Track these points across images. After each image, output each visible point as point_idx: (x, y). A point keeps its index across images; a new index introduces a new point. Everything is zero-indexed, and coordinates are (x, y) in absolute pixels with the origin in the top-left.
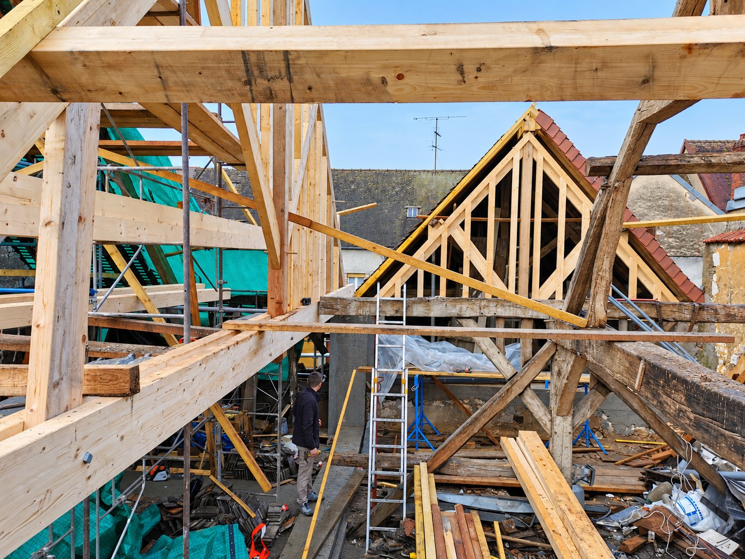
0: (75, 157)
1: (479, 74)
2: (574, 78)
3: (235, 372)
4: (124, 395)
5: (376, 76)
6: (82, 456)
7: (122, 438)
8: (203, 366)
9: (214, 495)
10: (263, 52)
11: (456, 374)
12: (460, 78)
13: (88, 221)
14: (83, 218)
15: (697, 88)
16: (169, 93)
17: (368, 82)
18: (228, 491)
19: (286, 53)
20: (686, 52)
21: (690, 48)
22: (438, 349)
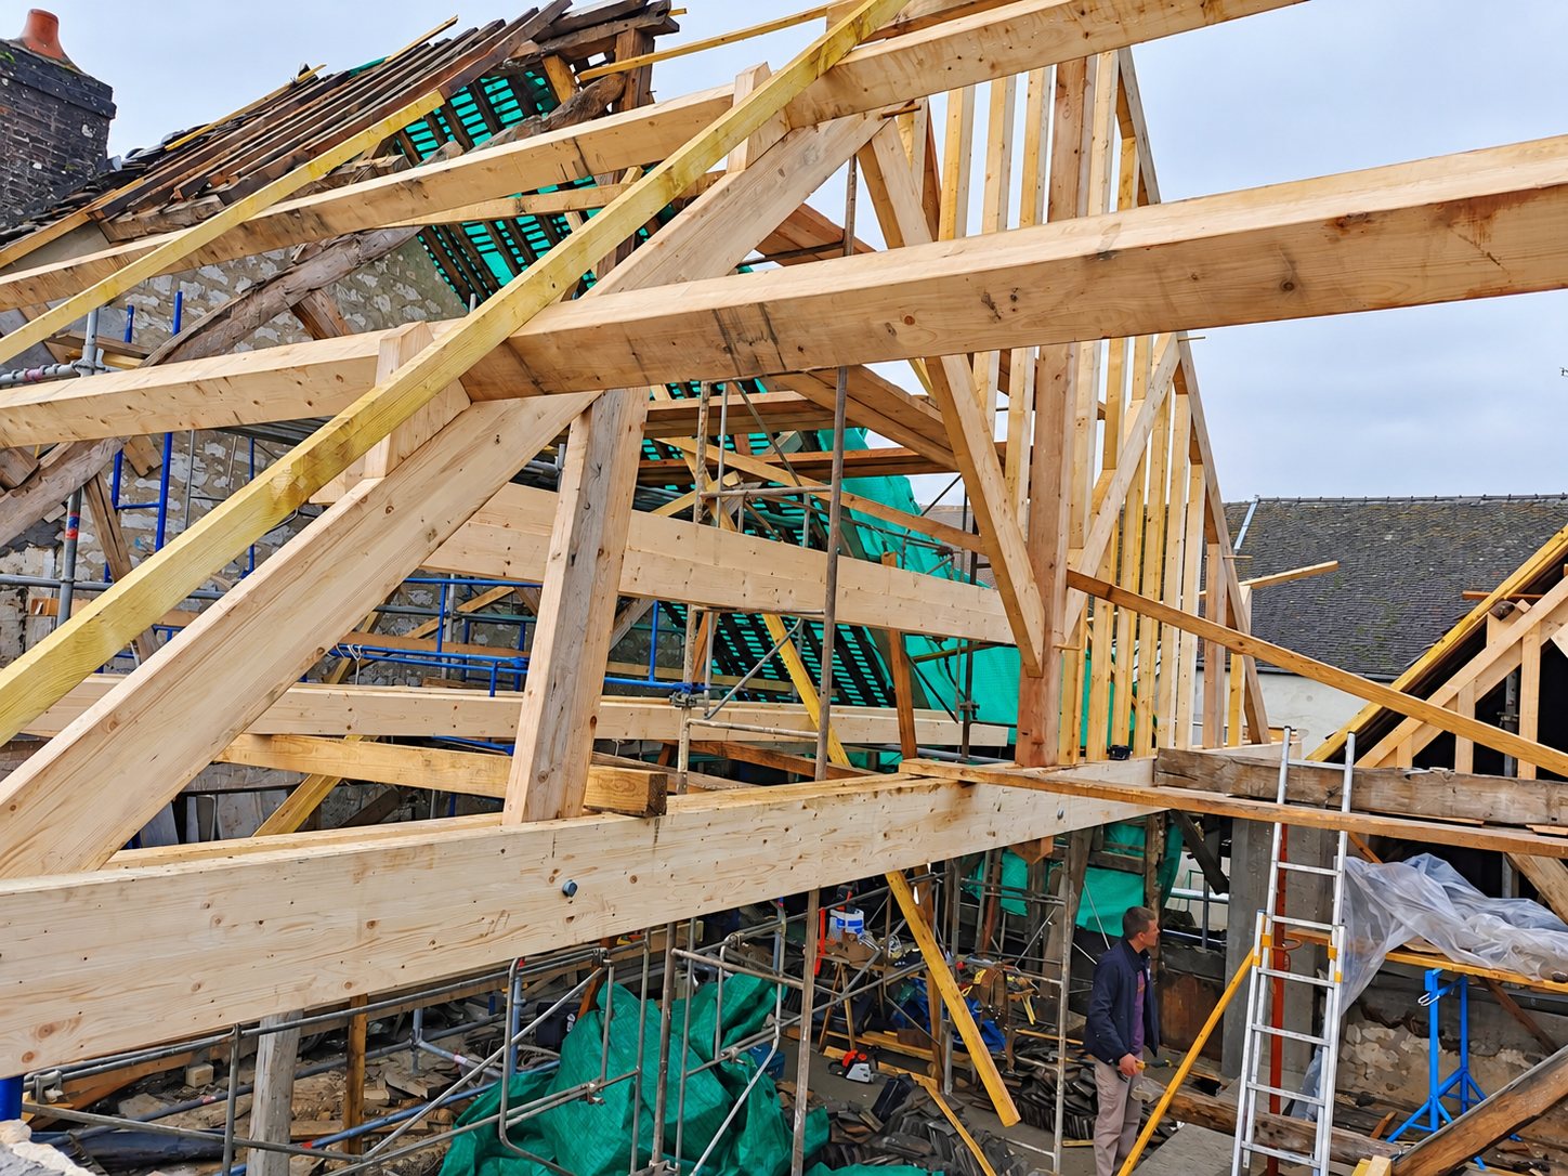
0: (600, 469)
1: (1017, 305)
2: (1166, 296)
3: (889, 844)
4: (639, 815)
5: (877, 323)
6: (562, 882)
7: (634, 879)
8: (811, 812)
9: (922, 1115)
10: (734, 307)
11: (1549, 984)
12: (992, 313)
13: (614, 558)
14: (606, 553)
15: (1390, 289)
16: (646, 373)
17: (869, 333)
18: (949, 1114)
19: (761, 305)
20: (1338, 232)
21: (1341, 224)
22: (1505, 918)
